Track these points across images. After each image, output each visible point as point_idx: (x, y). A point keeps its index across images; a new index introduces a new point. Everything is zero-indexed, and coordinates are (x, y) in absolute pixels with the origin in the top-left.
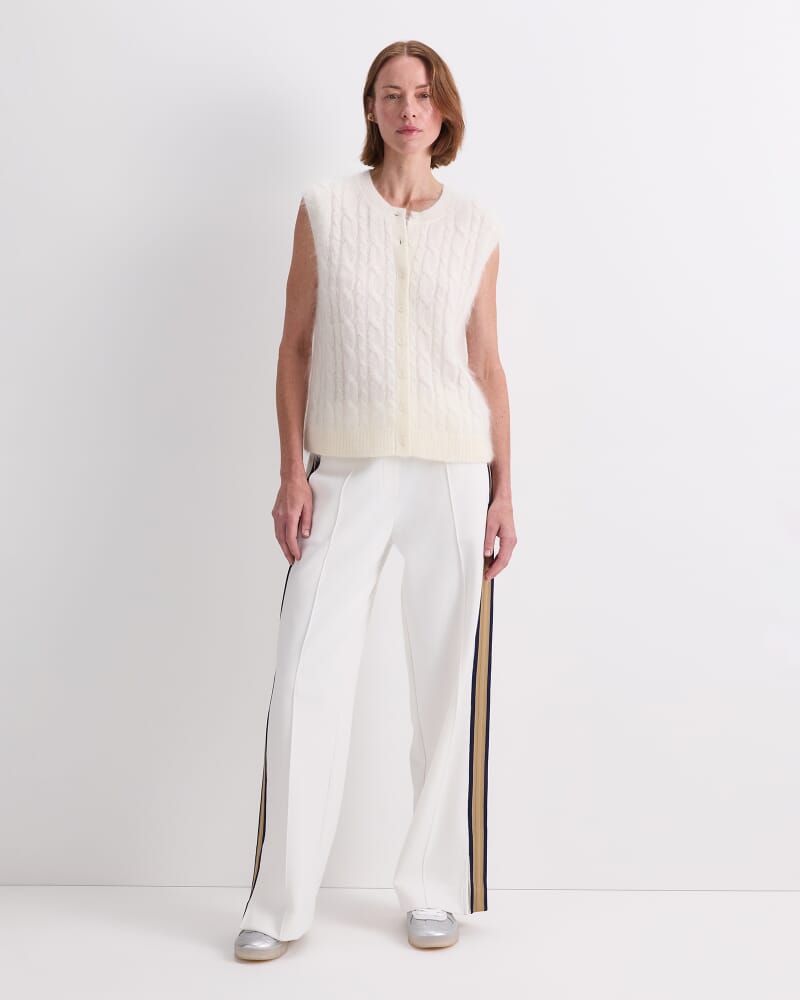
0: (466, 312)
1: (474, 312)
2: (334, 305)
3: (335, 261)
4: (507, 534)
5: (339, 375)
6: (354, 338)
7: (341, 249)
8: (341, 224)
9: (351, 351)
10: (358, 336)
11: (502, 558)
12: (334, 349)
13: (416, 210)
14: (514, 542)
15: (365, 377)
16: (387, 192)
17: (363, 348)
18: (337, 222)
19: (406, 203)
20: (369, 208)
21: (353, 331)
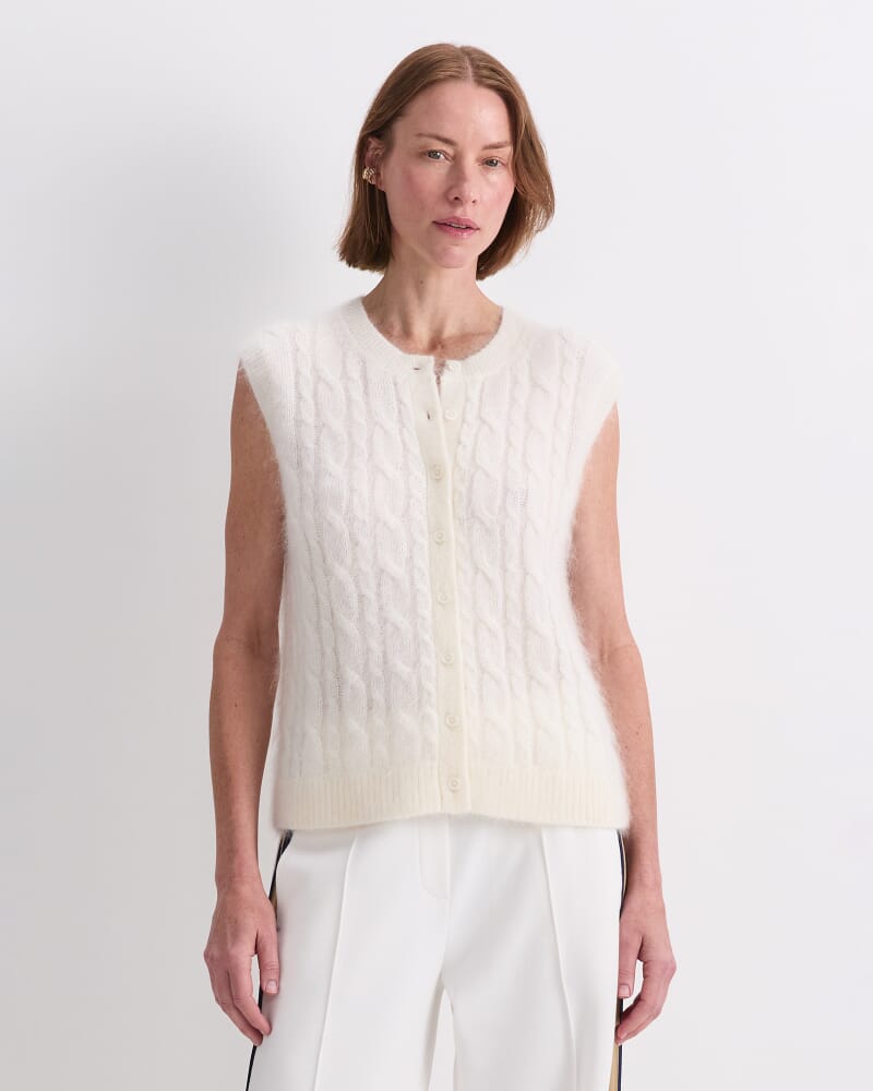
0: (564, 536)
1: (576, 535)
2: (313, 543)
3: (309, 466)
4: (656, 954)
5: (330, 676)
6: (354, 602)
7: (317, 442)
8: (315, 395)
9: (351, 627)
10: (361, 597)
11: (649, 1000)
12: (318, 629)
13: (455, 358)
14: (670, 969)
15: (377, 672)
16: (397, 328)
17: (372, 619)
18: (307, 394)
19: (437, 345)
20: (364, 363)
21: (351, 588)
